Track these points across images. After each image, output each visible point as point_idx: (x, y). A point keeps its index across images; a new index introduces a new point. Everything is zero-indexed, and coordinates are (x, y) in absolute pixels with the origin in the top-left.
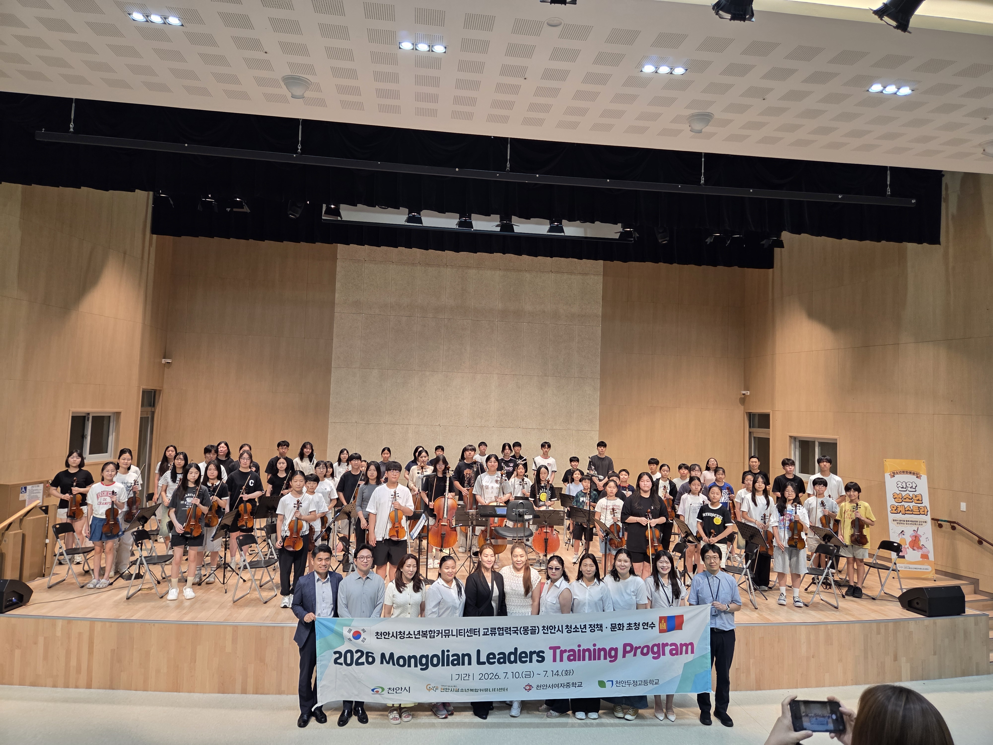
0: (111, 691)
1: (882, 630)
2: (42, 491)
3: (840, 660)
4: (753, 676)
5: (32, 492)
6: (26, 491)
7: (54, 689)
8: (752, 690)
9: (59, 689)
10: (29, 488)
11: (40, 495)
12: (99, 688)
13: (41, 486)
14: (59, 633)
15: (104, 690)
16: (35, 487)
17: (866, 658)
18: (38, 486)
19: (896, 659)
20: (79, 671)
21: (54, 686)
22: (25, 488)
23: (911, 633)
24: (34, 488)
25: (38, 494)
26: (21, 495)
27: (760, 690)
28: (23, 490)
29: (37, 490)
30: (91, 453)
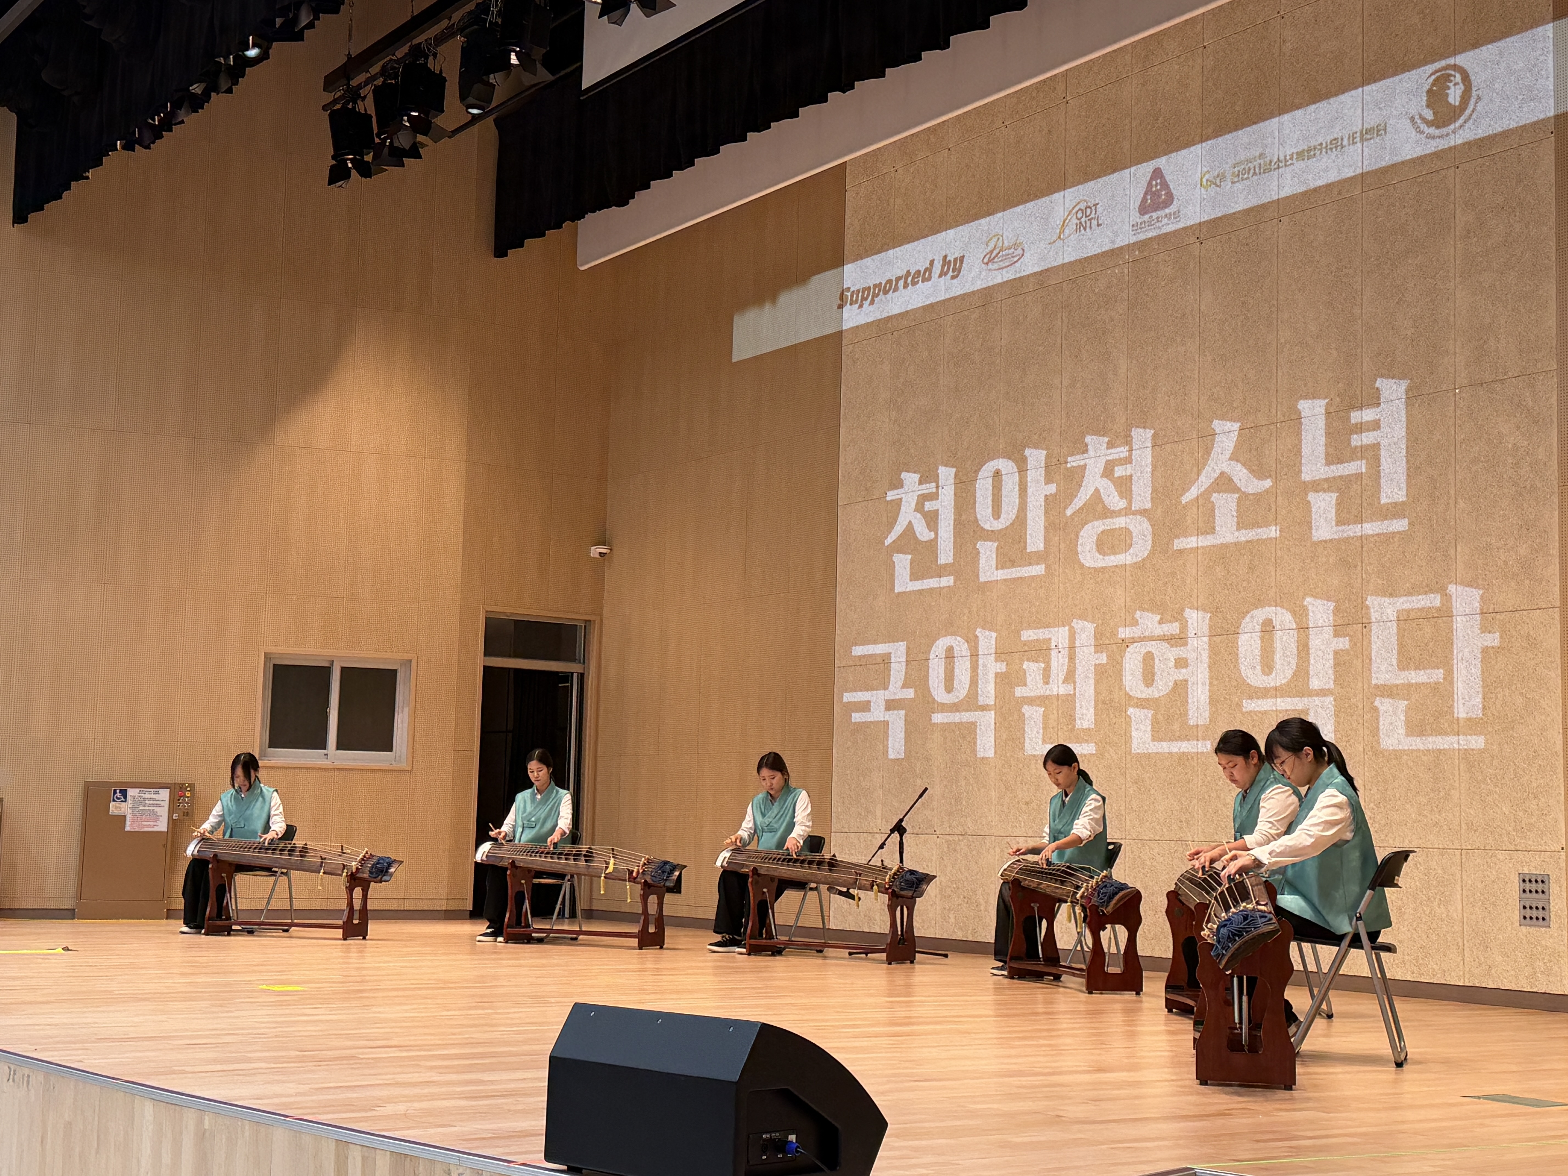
2: (166, 804)
5: (140, 802)
6: (125, 797)
10: (131, 792)
11: (163, 812)
13: (165, 794)
16: (149, 794)
18: (157, 793)
22: (124, 793)
24: (147, 796)
25: (156, 809)
26: (112, 804)
28: (118, 795)
29: (154, 800)
30: (341, 745)
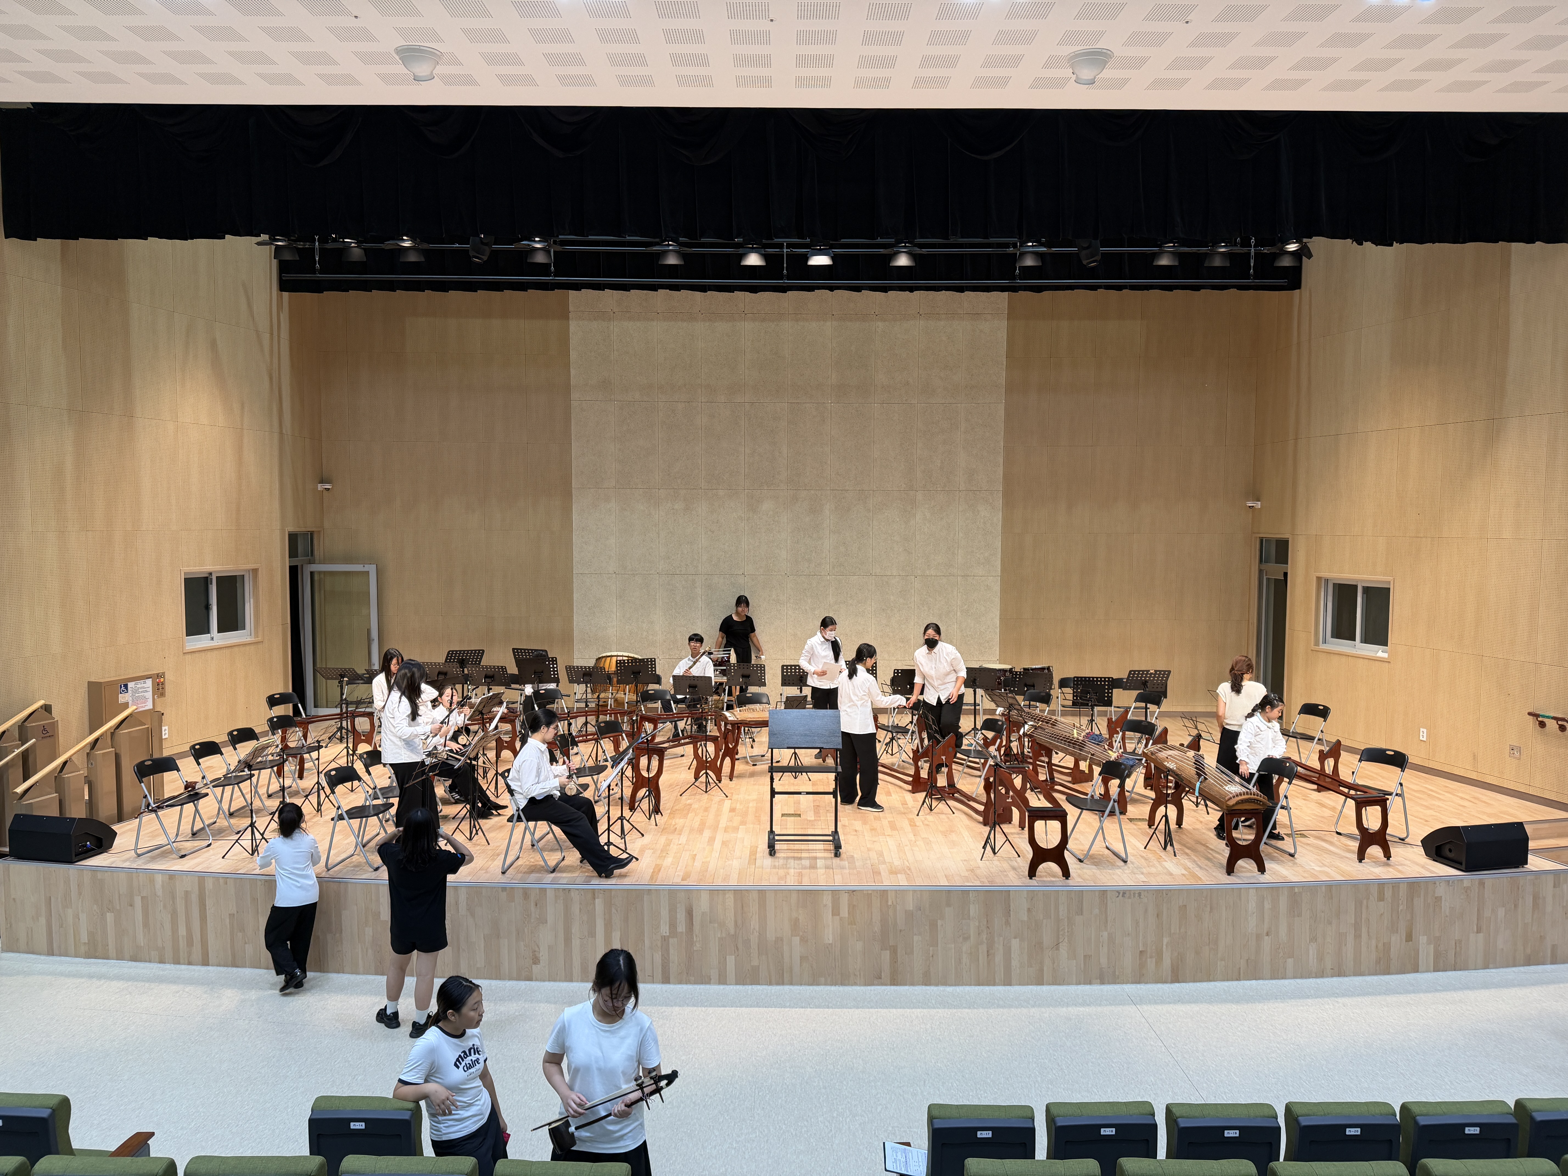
0: (235, 970)
1: (1388, 893)
2: (150, 689)
3: (1314, 939)
4: (1167, 962)
5: (136, 691)
6: (127, 689)
7: (161, 965)
8: (1166, 982)
9: (168, 966)
10: (131, 685)
11: (149, 695)
12: (219, 965)
13: (149, 682)
14: (160, 893)
15: (226, 968)
16: (140, 684)
17: (1358, 936)
18: (145, 683)
19: (1409, 937)
20: (190, 942)
21: (162, 961)
22: (126, 686)
23: (1439, 899)
24: (139, 686)
25: (145, 694)
26: (120, 695)
27: (1179, 982)
28: (123, 688)
29: (144, 688)
30: (220, 630)
